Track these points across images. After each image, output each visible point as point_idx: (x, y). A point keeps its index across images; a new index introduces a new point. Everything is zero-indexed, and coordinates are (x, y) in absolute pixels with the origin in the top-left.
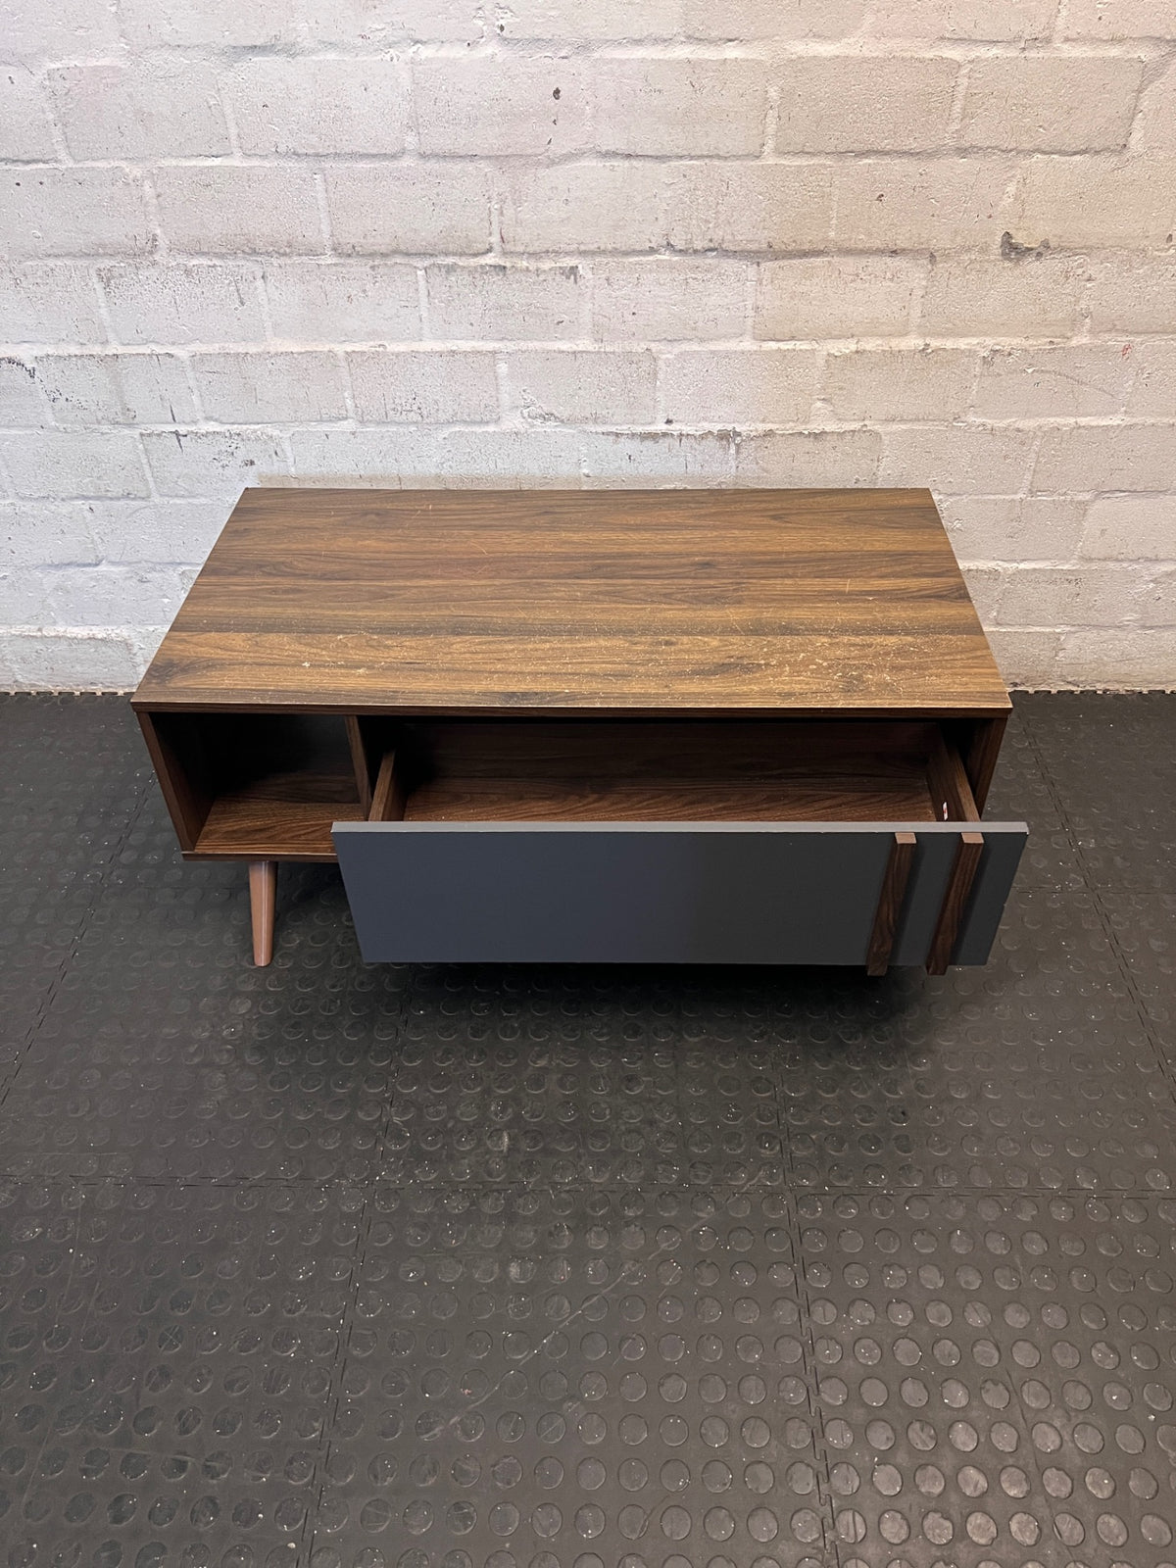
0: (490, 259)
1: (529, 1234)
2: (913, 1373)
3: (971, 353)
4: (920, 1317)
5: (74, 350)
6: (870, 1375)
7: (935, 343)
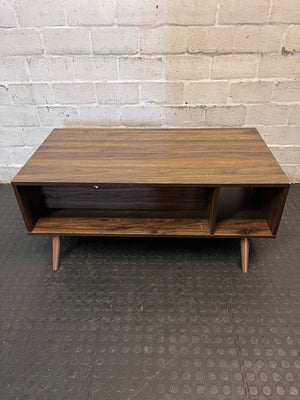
0: (137, 56)
1: (150, 338)
2: (279, 384)
3: (272, 83)
4: (279, 365)
5: (20, 82)
6: (265, 384)
7: (262, 80)
